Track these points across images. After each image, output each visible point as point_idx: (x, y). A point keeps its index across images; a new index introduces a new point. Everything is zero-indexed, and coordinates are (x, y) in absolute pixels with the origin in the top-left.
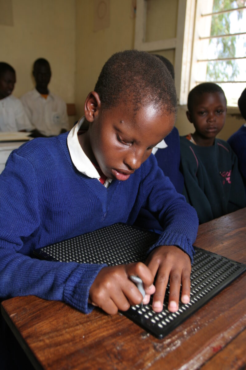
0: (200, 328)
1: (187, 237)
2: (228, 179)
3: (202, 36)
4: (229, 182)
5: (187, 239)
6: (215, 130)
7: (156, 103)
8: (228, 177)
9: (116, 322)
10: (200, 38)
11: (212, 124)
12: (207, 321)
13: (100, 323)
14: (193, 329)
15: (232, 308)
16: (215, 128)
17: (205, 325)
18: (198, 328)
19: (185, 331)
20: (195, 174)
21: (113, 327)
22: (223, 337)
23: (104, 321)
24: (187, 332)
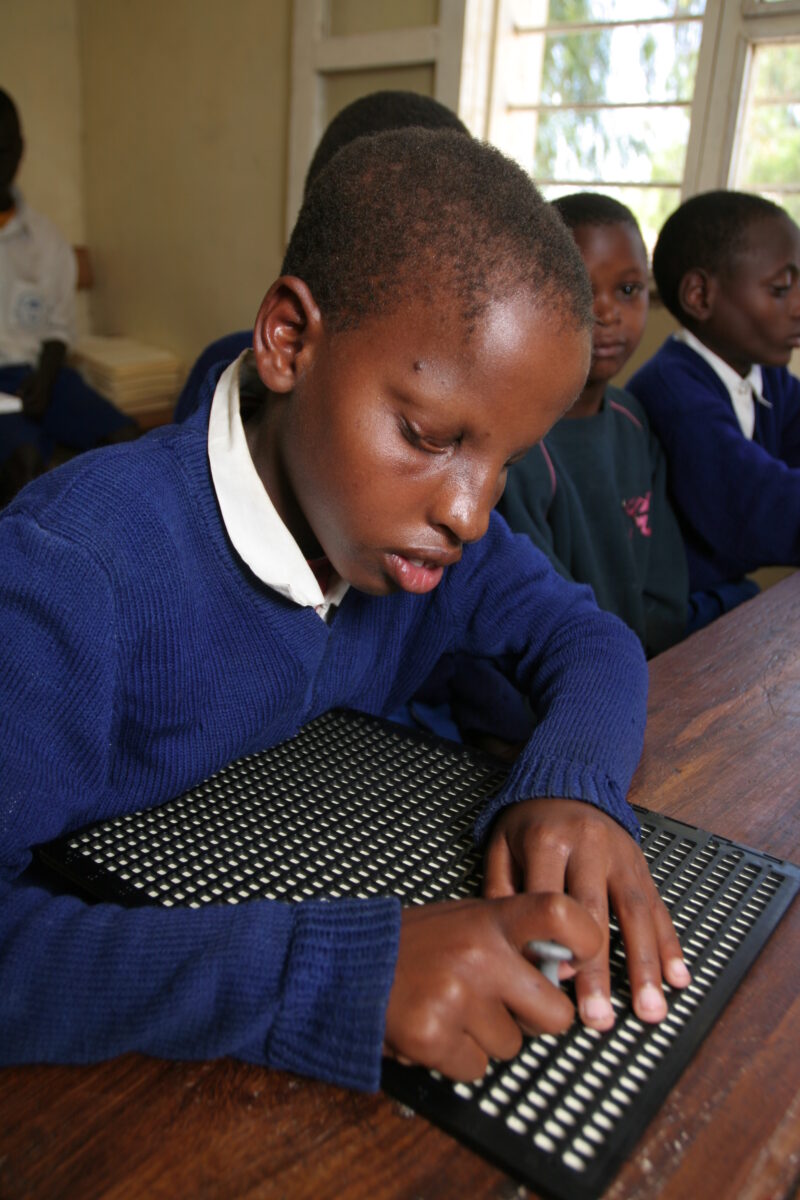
0: (690, 1135)
1: (607, 777)
2: (642, 521)
3: (522, 23)
4: (645, 531)
5: (610, 784)
6: (618, 350)
7: (535, 288)
8: (640, 515)
9: (395, 1149)
10: (517, 30)
11: (609, 330)
12: (706, 1105)
13: (336, 1161)
14: (667, 1145)
15: (773, 1038)
16: (617, 343)
17: (702, 1123)
18: (685, 1135)
19: (643, 1157)
20: (541, 515)
21: (388, 1173)
22: (771, 1162)
23: (352, 1149)
24: (651, 1158)
